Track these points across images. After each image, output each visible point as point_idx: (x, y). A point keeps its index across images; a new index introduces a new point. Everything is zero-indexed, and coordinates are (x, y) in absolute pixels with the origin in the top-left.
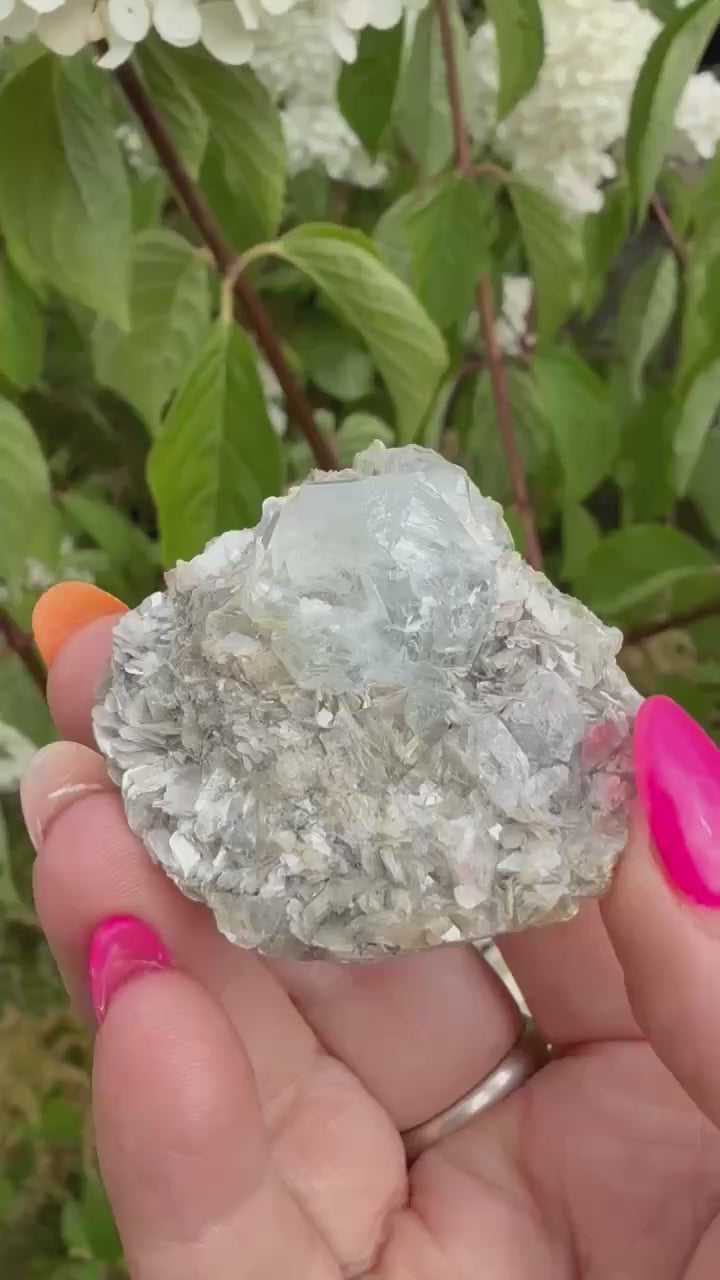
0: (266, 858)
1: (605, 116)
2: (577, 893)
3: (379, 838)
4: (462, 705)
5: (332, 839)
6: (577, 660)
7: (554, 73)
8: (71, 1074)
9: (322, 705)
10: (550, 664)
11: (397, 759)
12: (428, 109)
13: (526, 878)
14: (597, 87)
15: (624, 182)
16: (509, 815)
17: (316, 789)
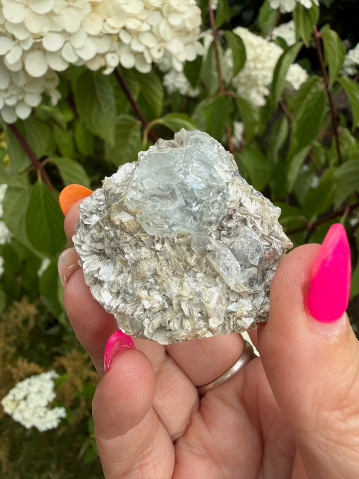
0: (136, 301)
1: (265, 77)
2: (258, 322)
3: (179, 296)
4: (214, 242)
5: (162, 294)
6: (262, 223)
7: (250, 64)
8: (93, 374)
9: (158, 242)
10: (250, 226)
11: (188, 263)
12: (211, 76)
13: (238, 314)
14: (263, 69)
15: (271, 97)
16: (232, 289)
17: (155, 274)
